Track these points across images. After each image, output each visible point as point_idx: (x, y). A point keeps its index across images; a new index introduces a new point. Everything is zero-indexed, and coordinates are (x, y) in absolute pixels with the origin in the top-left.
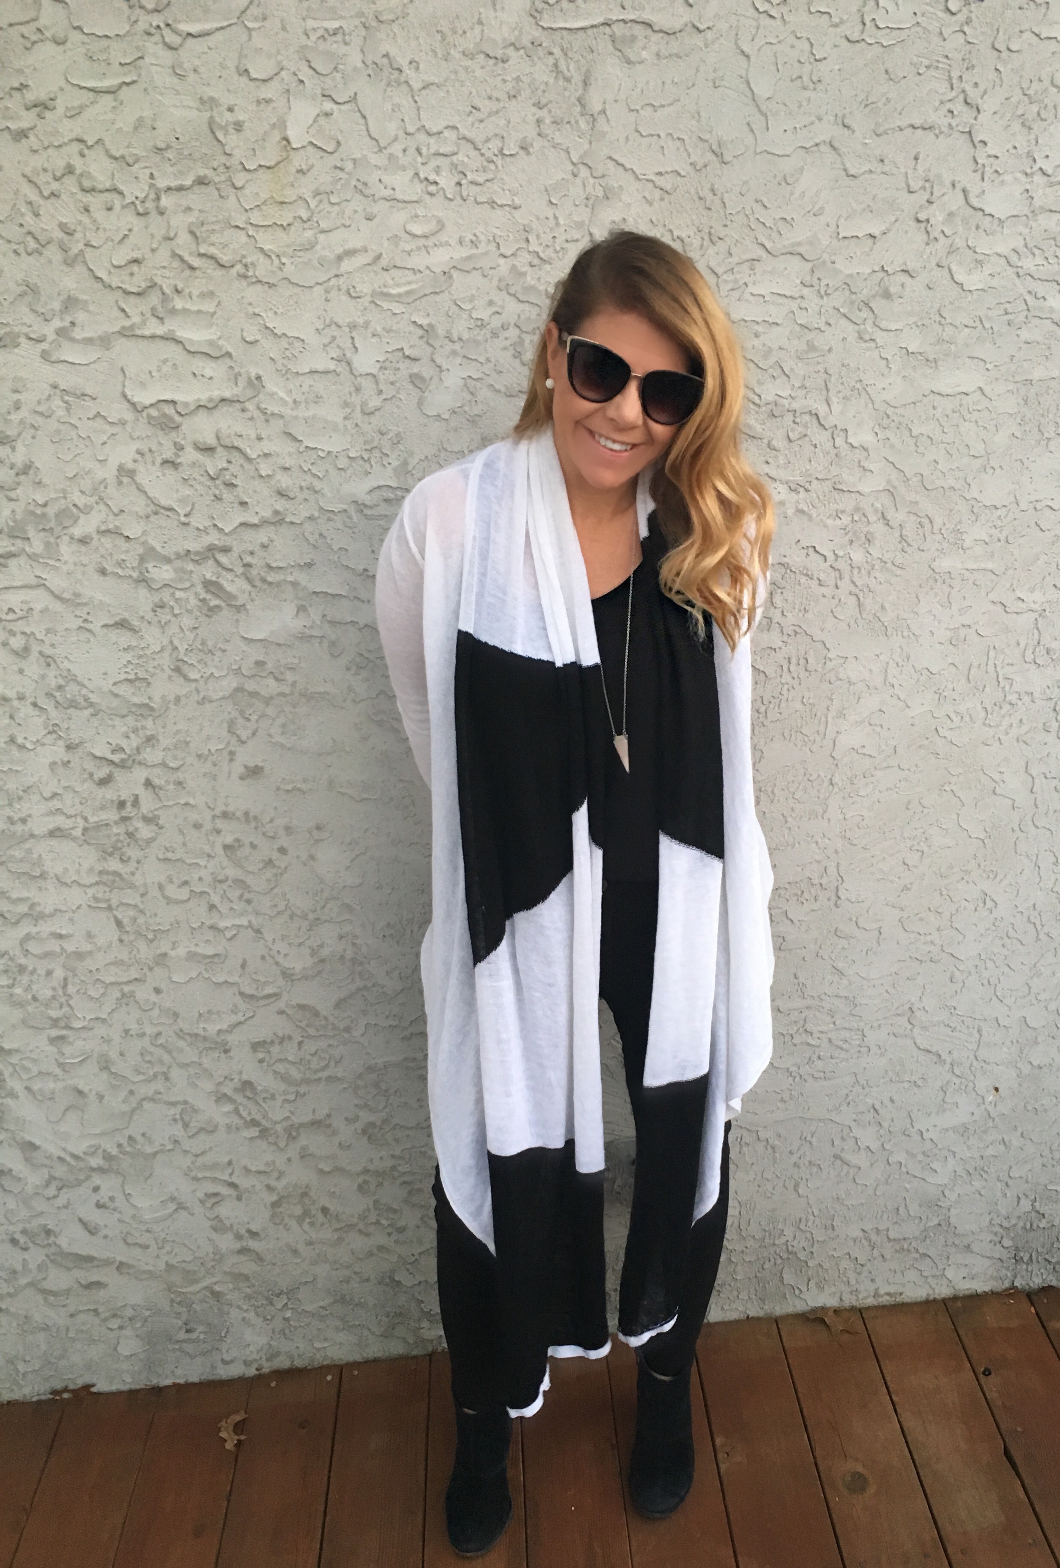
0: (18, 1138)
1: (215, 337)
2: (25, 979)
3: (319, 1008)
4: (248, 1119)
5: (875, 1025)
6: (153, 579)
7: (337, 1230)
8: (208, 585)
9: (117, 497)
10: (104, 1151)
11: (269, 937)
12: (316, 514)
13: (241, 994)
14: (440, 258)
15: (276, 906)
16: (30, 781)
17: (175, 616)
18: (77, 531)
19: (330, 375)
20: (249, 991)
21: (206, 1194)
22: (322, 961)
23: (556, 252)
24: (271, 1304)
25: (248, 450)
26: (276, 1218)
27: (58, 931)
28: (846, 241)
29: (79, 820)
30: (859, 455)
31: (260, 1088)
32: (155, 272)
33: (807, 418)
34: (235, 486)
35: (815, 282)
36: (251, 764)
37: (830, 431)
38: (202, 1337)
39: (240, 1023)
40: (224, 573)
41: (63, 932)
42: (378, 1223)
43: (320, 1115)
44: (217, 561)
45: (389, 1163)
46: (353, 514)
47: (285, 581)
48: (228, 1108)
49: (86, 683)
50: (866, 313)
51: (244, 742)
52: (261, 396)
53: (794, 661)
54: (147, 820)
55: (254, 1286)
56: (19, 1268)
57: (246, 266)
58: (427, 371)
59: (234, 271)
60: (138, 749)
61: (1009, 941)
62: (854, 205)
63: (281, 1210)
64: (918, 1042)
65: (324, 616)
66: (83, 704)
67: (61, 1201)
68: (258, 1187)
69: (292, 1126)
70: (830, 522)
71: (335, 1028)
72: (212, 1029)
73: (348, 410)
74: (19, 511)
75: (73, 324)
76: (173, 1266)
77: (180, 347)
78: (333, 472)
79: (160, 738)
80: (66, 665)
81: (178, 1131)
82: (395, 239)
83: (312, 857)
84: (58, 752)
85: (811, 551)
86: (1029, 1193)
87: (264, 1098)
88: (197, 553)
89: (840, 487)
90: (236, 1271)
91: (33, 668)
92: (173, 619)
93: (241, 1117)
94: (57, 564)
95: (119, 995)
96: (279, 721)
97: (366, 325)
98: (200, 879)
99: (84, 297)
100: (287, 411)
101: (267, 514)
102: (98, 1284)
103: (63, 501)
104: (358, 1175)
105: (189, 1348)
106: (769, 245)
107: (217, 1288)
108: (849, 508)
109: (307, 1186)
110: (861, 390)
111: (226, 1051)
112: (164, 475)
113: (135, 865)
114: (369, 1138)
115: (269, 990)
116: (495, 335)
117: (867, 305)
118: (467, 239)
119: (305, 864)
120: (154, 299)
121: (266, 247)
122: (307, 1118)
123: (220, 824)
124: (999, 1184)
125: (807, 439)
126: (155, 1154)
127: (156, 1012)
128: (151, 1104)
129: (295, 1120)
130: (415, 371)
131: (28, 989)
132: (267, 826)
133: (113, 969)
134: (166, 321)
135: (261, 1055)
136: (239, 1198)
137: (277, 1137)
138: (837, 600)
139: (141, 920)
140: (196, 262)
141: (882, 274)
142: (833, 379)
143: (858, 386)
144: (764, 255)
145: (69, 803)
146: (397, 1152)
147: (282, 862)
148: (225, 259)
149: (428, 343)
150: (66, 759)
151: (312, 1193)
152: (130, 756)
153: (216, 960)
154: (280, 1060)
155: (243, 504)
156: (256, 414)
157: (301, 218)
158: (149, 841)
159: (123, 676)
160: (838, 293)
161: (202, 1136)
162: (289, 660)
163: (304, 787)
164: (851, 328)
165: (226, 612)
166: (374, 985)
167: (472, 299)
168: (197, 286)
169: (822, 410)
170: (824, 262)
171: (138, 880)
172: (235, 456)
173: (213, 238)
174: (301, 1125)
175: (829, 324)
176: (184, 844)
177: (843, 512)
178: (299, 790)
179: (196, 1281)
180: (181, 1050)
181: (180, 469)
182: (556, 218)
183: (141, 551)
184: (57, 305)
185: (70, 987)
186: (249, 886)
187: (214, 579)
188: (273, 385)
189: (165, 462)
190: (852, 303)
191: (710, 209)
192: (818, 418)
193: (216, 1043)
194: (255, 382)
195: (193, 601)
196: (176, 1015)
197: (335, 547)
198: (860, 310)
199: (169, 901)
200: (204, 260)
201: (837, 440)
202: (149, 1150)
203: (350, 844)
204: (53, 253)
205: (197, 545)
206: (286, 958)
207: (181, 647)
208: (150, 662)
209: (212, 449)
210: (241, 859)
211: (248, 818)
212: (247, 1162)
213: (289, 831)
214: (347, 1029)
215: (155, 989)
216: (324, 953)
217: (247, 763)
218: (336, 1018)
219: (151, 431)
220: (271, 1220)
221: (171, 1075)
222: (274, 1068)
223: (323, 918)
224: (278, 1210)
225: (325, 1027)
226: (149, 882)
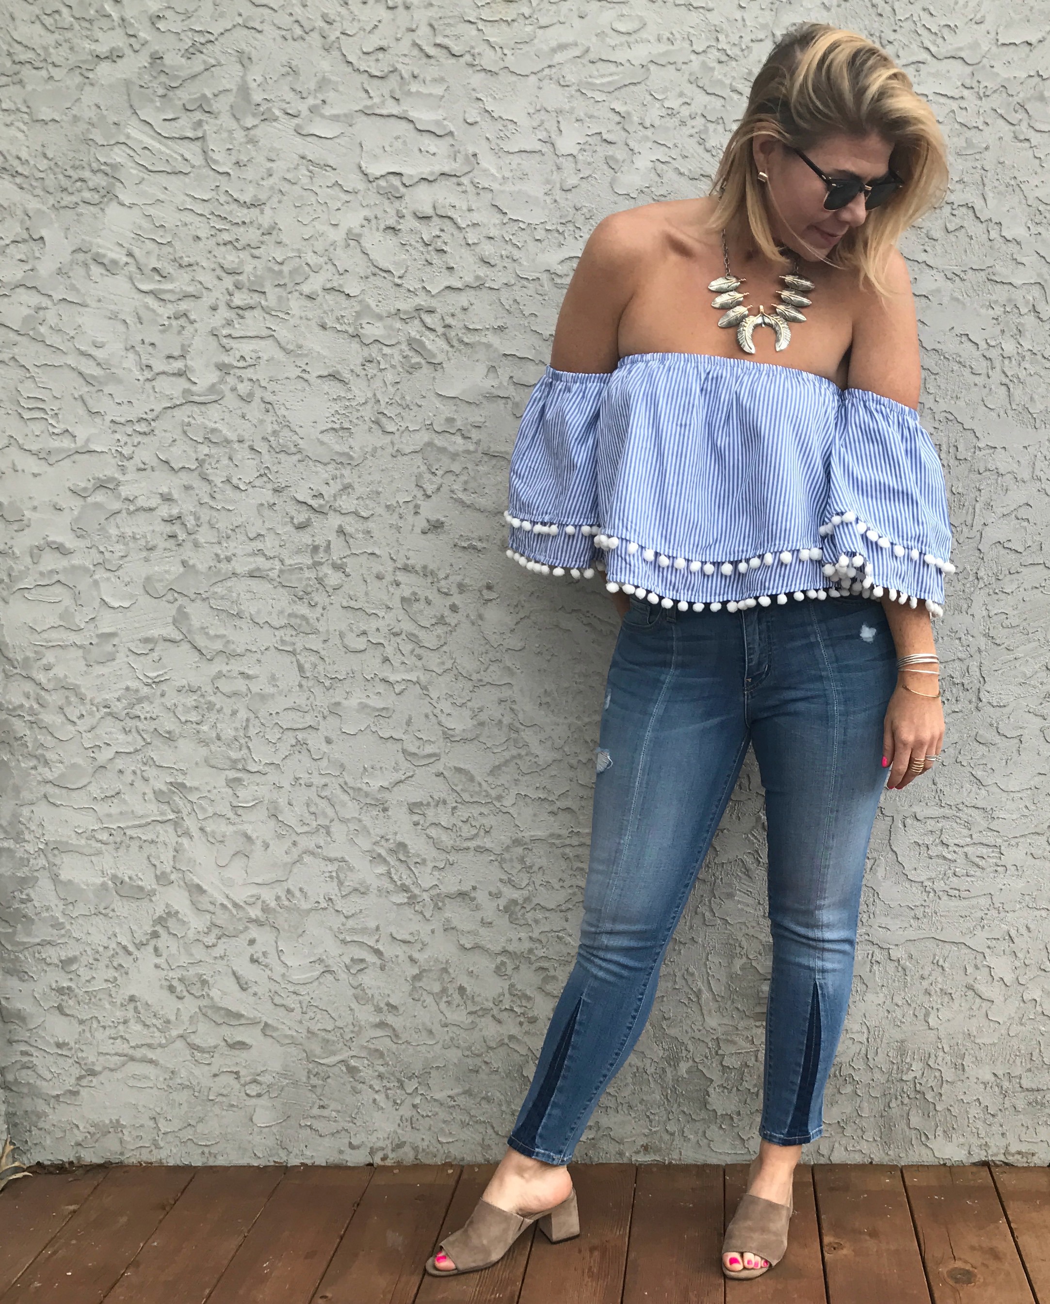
0: (187, 879)
1: (441, 118)
2: (213, 717)
3: (474, 771)
4: (399, 883)
6: (364, 335)
7: (470, 1013)
8: (411, 342)
9: (346, 258)
10: (263, 902)
11: (434, 695)
12: (513, 281)
13: (404, 751)
14: (640, 53)
15: (443, 663)
16: (239, 521)
17: (381, 370)
18: (306, 289)
19: (537, 157)
20: (412, 749)
21: (352, 960)
22: (482, 724)
23: (743, 50)
24: (402, 1086)
25: (459, 220)
26: (414, 994)
27: (246, 671)
28: (1005, 48)
29: (277, 562)
30: (1013, 248)
31: (412, 851)
32: (397, 58)
33: (964, 210)
34: (445, 252)
35: (975, 84)
36: (433, 517)
37: (985, 223)
38: (333, 1115)
39: (401, 782)
40: (427, 333)
41: (250, 672)
42: (512, 1010)
43: (466, 887)
44: (422, 321)
45: (527, 945)
46: (546, 283)
47: (480, 343)
48: (382, 869)
49: (297, 430)
50: (1021, 115)
51: (429, 497)
52: (475, 172)
53: (944, 447)
54: (336, 566)
55: (388, 1065)
56: (173, 1018)
57: (474, 56)
58: (620, 153)
59: (462, 60)
60: (335, 496)
62: (1012, 14)
63: (421, 984)
65: (511, 377)
66: (294, 450)
67: (218, 951)
68: (402, 957)
69: (438, 895)
70: (983, 311)
71: (487, 795)
72: (376, 784)
73: (549, 187)
74: (260, 267)
75: (324, 101)
76: (314, 1034)
77: (411, 126)
78: (531, 244)
79: (356, 486)
80: (282, 412)
81: (332, 889)
82: (601, 35)
83: (481, 617)
84: (267, 496)
85: (964, 339)
87: (416, 863)
88: (405, 312)
89: (994, 278)
90: (373, 1046)
91: (254, 411)
92: (379, 374)
93: (393, 881)
94: (287, 317)
95: (293, 742)
96: (464, 478)
97: (572, 109)
98: (378, 630)
99: (334, 78)
100: (495, 186)
101: (469, 279)
102: (242, 1045)
103: (298, 259)
104: (497, 954)
105: (317, 1125)
106: (933, 49)
107: (353, 1063)
108: (1002, 300)
109: (447, 962)
110: (1016, 187)
111: (385, 810)
112: (385, 239)
113: (321, 611)
114: (510, 916)
115: (429, 749)
116: (683, 123)
117: (1022, 106)
118: (665, 37)
119: (473, 624)
120: (393, 82)
121: (491, 40)
122: (453, 889)
123: (401, 577)
125: (963, 230)
126: (309, 911)
127: (324, 763)
128: (311, 858)
129: (444, 889)
130: (610, 153)
131: (214, 726)
132: (443, 583)
133: (292, 715)
134: (401, 101)
135: (416, 818)
136: (382, 968)
137: (423, 906)
138: (987, 390)
139: (320, 668)
140: (431, 51)
141: (1037, 79)
142: (989, 174)
143: (1013, 182)
144: (929, 57)
145: (269, 544)
146: (535, 935)
147: (452, 619)
148: (456, 50)
149: (625, 129)
150: (272, 502)
151: (451, 970)
152: (328, 502)
153: (384, 713)
154: (434, 824)
155: (450, 269)
156: (470, 188)
157: (523, 15)
158: (336, 588)
159: (330, 425)
160: (996, 95)
161: (354, 898)
162: (478, 419)
163: (479, 545)
164: (1008, 127)
165: (426, 370)
166: (527, 755)
167: (665, 90)
168: (431, 71)
169: (978, 204)
170: (984, 67)
171: (322, 627)
172: (448, 225)
173: (448, 31)
174: (448, 896)
175: (987, 124)
176: (367, 594)
177: (996, 302)
178: (474, 548)
179: (334, 1054)
180: (344, 805)
181: (400, 235)
182: (744, 20)
183: (358, 308)
184: (312, 85)
185: (251, 728)
186: (421, 641)
187: (418, 337)
188: (488, 162)
189: (388, 228)
190: (1009, 104)
191: (881, 15)
192: (974, 211)
193: (377, 800)
194: (472, 159)
195: (397, 357)
196: (342, 767)
197: (527, 313)
198: (1016, 112)
199: (347, 649)
200: (439, 50)
201: (992, 232)
202: (305, 906)
203: (516, 606)
204: (315, 39)
205: (406, 305)
206: (449, 718)
207: (384, 400)
208: (355, 413)
209: (428, 218)
210: (416, 613)
211: (426, 572)
212: (393, 930)
213: (462, 588)
214: (499, 798)
215: (326, 738)
216: (483, 717)
217: (430, 518)
218: (490, 785)
219: (378, 199)
220: (410, 995)
221: (332, 829)
222: (428, 831)
223: (486, 680)
224: (418, 984)
225: (478, 793)
226: (331, 629)
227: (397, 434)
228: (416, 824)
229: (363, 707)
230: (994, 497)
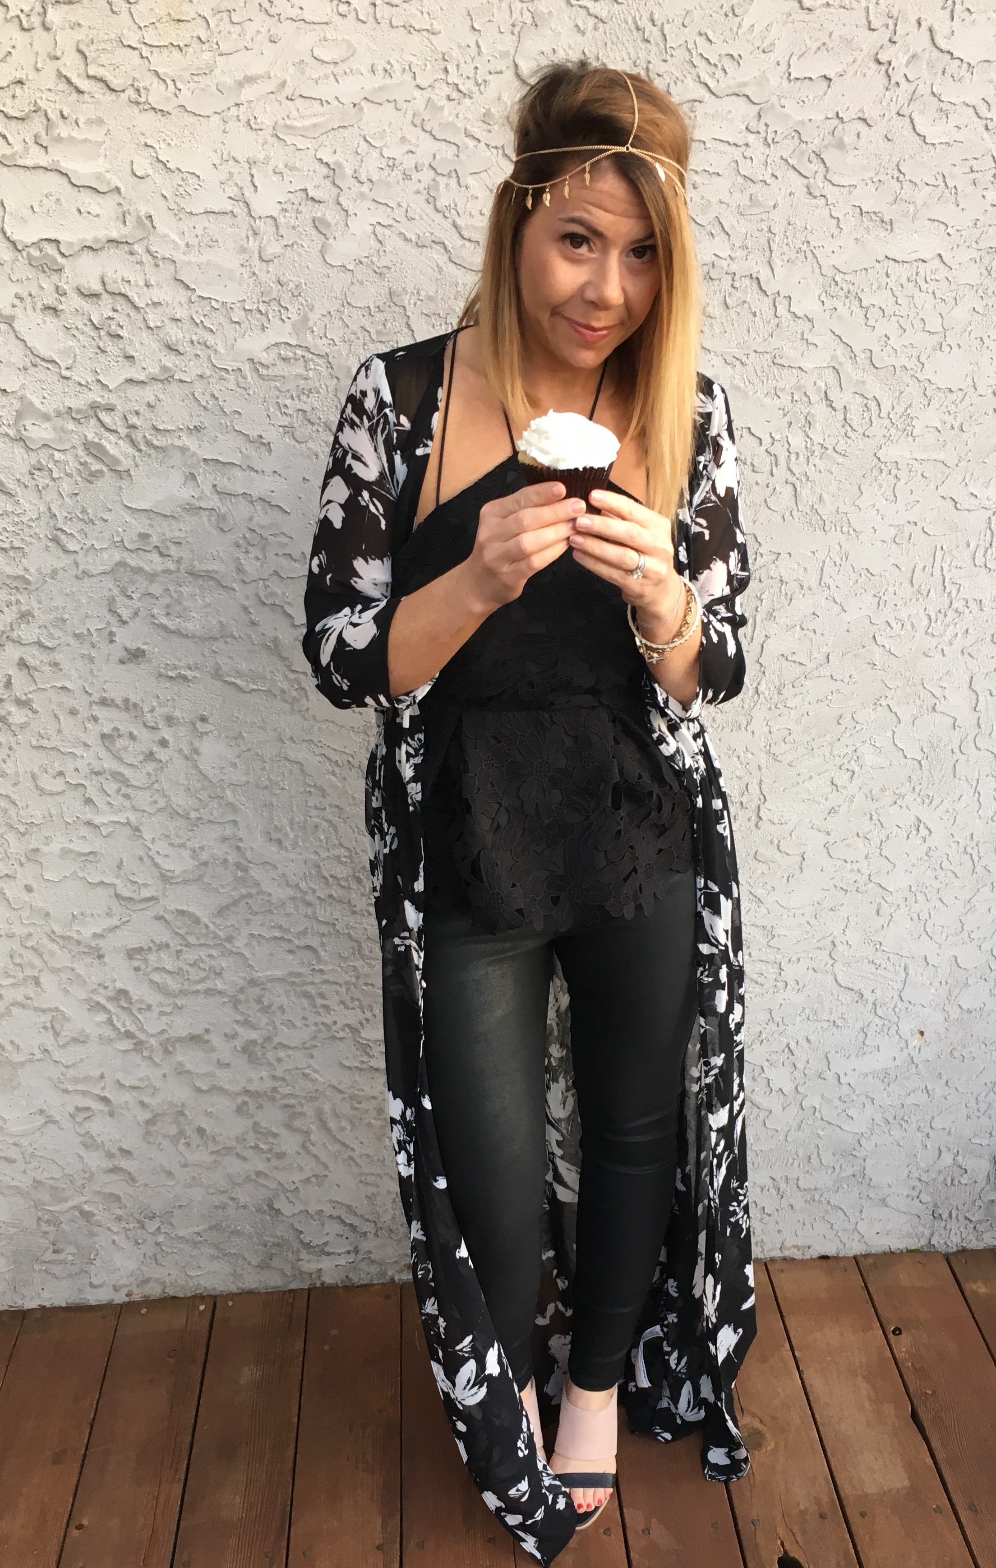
1: (102, 170)
3: (198, 914)
4: (122, 1030)
5: (794, 958)
6: (30, 438)
8: (88, 446)
11: (148, 836)
12: (208, 373)
13: (117, 896)
14: (351, 88)
15: (156, 802)
17: (54, 480)
19: (228, 218)
20: (126, 893)
22: (205, 864)
23: (478, 85)
24: (143, 1227)
25: (136, 299)
26: (149, 1137)
28: (798, 84)
30: (803, 326)
31: (135, 998)
32: (39, 94)
33: (747, 282)
34: (122, 338)
35: (762, 128)
36: (132, 646)
37: (771, 298)
38: (70, 1258)
39: (117, 927)
40: (107, 434)
42: (257, 1147)
43: (198, 1030)
44: (99, 419)
45: (269, 1084)
46: (249, 374)
47: (173, 446)
48: (101, 1017)
50: (816, 165)
51: (125, 623)
52: (152, 238)
54: (19, 703)
55: (126, 1207)
57: (138, 90)
58: (331, 215)
59: (124, 96)
60: (12, 625)
61: (943, 874)
62: (808, 41)
63: (155, 1128)
64: (839, 978)
65: (214, 486)
68: (132, 1103)
69: (168, 1039)
70: (767, 401)
71: (216, 936)
72: (86, 932)
73: (246, 256)
76: (40, 1183)
77: (65, 180)
78: (227, 325)
79: (36, 613)
81: (48, 1040)
82: (301, 64)
83: (196, 751)
85: (746, 432)
86: (951, 1147)
87: (140, 1009)
88: (79, 411)
89: (780, 361)
90: (107, 1191)
92: (51, 484)
93: (115, 1028)
96: (165, 601)
97: (268, 161)
98: (77, 770)
100: (178, 256)
101: (154, 370)
104: (237, 1095)
105: (56, 1269)
106: (712, 84)
107: (86, 1208)
108: (790, 387)
109: (183, 1105)
110: (808, 253)
111: (100, 957)
112: (44, 322)
113: (7, 751)
114: (249, 1056)
115: (146, 893)
116: (407, 177)
117: (818, 156)
118: (381, 68)
119: (187, 759)
120: (37, 125)
121: (162, 71)
122: (184, 1033)
123: (97, 711)
124: (919, 1135)
125: (746, 306)
126: (22, 1064)
127: (26, 912)
128: (20, 1010)
129: (172, 1034)
130: (319, 214)
132: (148, 716)
134: (49, 149)
135: (136, 964)
136: (111, 1114)
137: (152, 1052)
138: (771, 489)
139: (13, 812)
140: (84, 84)
141: (836, 122)
142: (777, 238)
143: (805, 247)
144: (707, 95)
146: (279, 1073)
147: (162, 754)
148: (115, 83)
149: (335, 185)
151: (188, 1113)
152: (3, 632)
153: (91, 858)
154: (157, 969)
155: (130, 358)
156: (146, 258)
157: (199, 38)
158: (23, 726)
160: (786, 142)
161: (73, 1048)
162: (177, 534)
163: (188, 673)
164: (800, 181)
165: (109, 478)
166: (258, 893)
167: (383, 135)
168: (84, 111)
169: (764, 275)
170: (773, 107)
171: (10, 769)
172: (121, 304)
173: (103, 59)
174: (179, 1040)
175: (776, 177)
176: (59, 731)
177: (782, 390)
178: (185, 678)
179: (65, 1200)
180: (52, 954)
181: (63, 316)
182: (478, 46)
183: (17, 405)
186: (128, 780)
187: (96, 440)
188: (164, 224)
189: (47, 308)
190: (802, 153)
191: (648, 41)
192: (759, 283)
193: (91, 947)
194: (146, 222)
195: (73, 464)
196: (47, 914)
197: (228, 410)
198: (810, 162)
199: (42, 791)
200: (93, 83)
201: (779, 308)
202: (17, 1058)
203: (236, 738)
205: (78, 402)
206: (166, 860)
207: (60, 515)
208: (26, 530)
209: (97, 296)
210: (120, 750)
211: (128, 706)
212: (120, 1076)
213: (170, 720)
214: (229, 939)
215: (26, 886)
216: (204, 856)
217: (128, 646)
218: (218, 926)
219: (31, 273)
220: (144, 1139)
221: (42, 980)
222: (151, 977)
223: (206, 817)
224: (152, 1129)
225: (206, 935)
226: (21, 771)
227: (81, 553)
228: (137, 969)
229: (65, 853)
230: (777, 606)
